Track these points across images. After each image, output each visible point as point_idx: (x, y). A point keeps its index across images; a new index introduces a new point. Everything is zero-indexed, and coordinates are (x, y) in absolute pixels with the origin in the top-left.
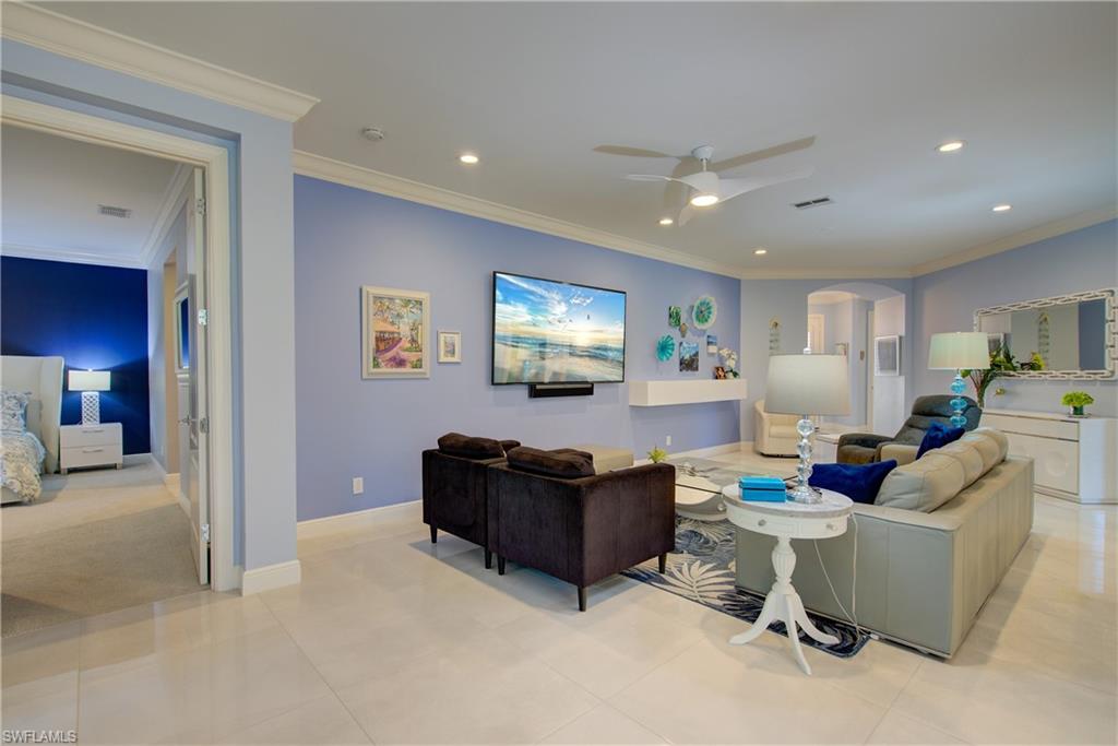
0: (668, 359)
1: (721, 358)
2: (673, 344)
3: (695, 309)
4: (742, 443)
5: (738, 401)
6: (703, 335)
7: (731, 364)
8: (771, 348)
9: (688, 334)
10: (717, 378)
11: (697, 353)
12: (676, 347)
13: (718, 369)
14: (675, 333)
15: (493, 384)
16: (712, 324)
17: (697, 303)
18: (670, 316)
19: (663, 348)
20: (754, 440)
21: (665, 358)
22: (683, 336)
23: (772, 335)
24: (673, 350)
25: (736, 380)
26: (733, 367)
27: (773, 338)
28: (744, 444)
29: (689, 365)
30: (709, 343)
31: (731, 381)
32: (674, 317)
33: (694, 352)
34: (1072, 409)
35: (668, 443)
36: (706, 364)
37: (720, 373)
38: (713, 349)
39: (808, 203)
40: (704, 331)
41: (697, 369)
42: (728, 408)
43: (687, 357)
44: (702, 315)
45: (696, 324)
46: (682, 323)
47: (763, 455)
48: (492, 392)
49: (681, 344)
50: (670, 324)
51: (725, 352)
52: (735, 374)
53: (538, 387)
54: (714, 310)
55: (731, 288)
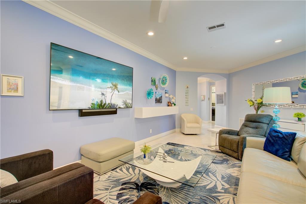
0: (151, 98)
1: (170, 98)
2: (153, 92)
3: (161, 79)
4: (176, 129)
5: (175, 114)
6: (164, 90)
7: (173, 101)
8: (186, 95)
9: (159, 89)
10: (168, 106)
11: (161, 97)
12: (154, 94)
13: (169, 102)
14: (154, 88)
15: (50, 110)
16: (166, 86)
17: (162, 77)
18: (152, 81)
19: (149, 94)
20: (181, 128)
21: (150, 98)
22: (157, 90)
23: (186, 91)
24: (153, 95)
25: (175, 107)
26: (174, 102)
27: (186, 92)
28: (177, 130)
29: (159, 101)
30: (166, 93)
31: (173, 107)
32: (153, 82)
33: (160, 96)
34: (297, 118)
35: (151, 132)
36: (165, 101)
37: (169, 104)
38: (167, 95)
39: (214, 27)
40: (164, 88)
41: (161, 102)
42: (172, 117)
43: (158, 98)
44: (164, 82)
45: (161, 85)
46: (156, 85)
47: (184, 134)
48: (51, 115)
49: (156, 92)
50: (152, 84)
51: (171, 96)
52: (175, 105)
53: (84, 111)
54: (168, 81)
55: (173, 73)
